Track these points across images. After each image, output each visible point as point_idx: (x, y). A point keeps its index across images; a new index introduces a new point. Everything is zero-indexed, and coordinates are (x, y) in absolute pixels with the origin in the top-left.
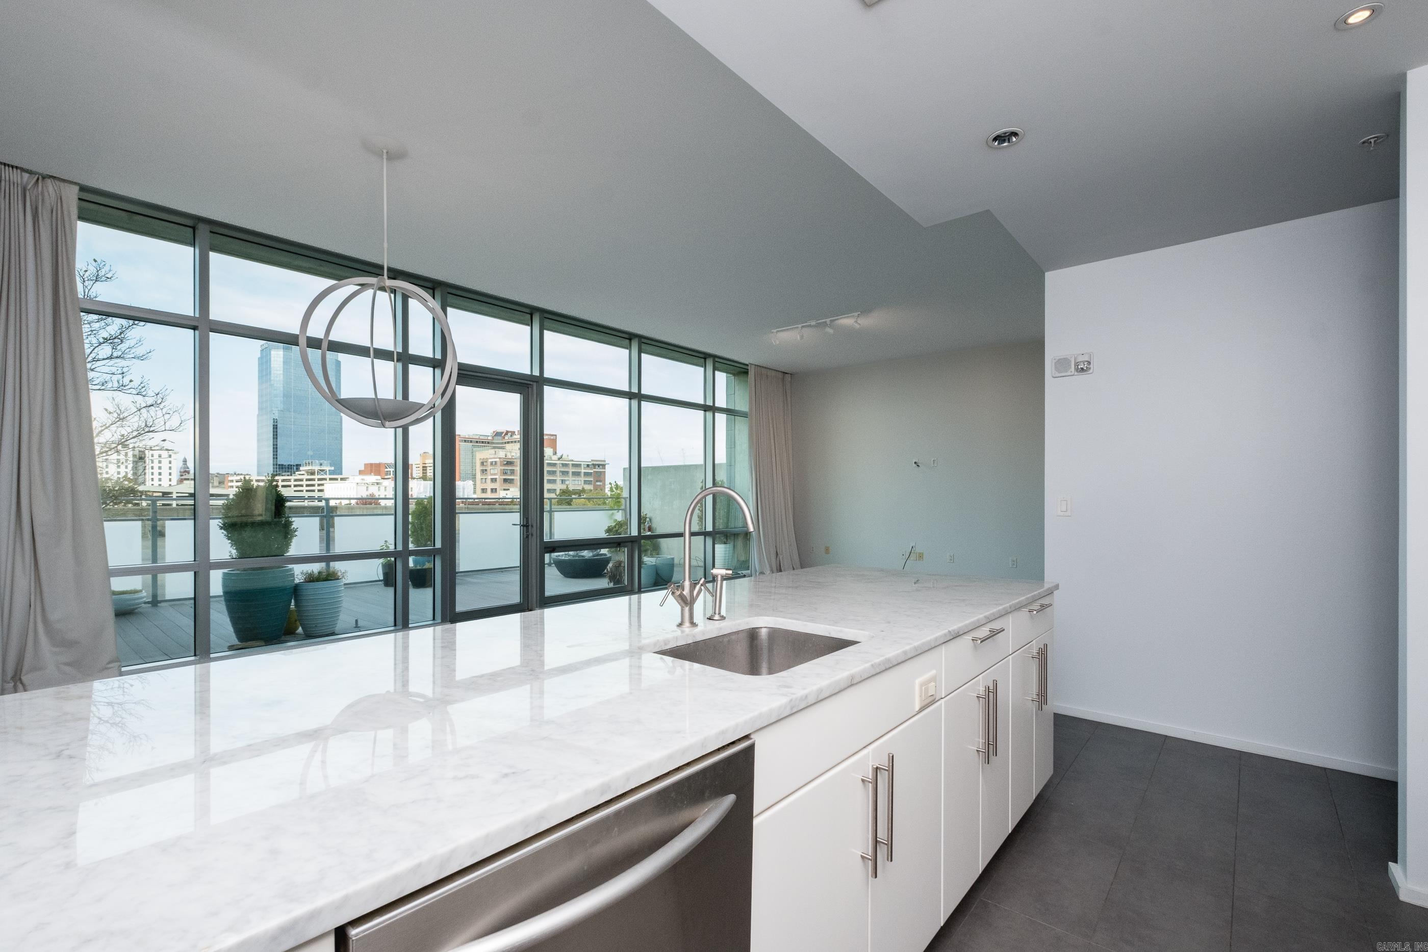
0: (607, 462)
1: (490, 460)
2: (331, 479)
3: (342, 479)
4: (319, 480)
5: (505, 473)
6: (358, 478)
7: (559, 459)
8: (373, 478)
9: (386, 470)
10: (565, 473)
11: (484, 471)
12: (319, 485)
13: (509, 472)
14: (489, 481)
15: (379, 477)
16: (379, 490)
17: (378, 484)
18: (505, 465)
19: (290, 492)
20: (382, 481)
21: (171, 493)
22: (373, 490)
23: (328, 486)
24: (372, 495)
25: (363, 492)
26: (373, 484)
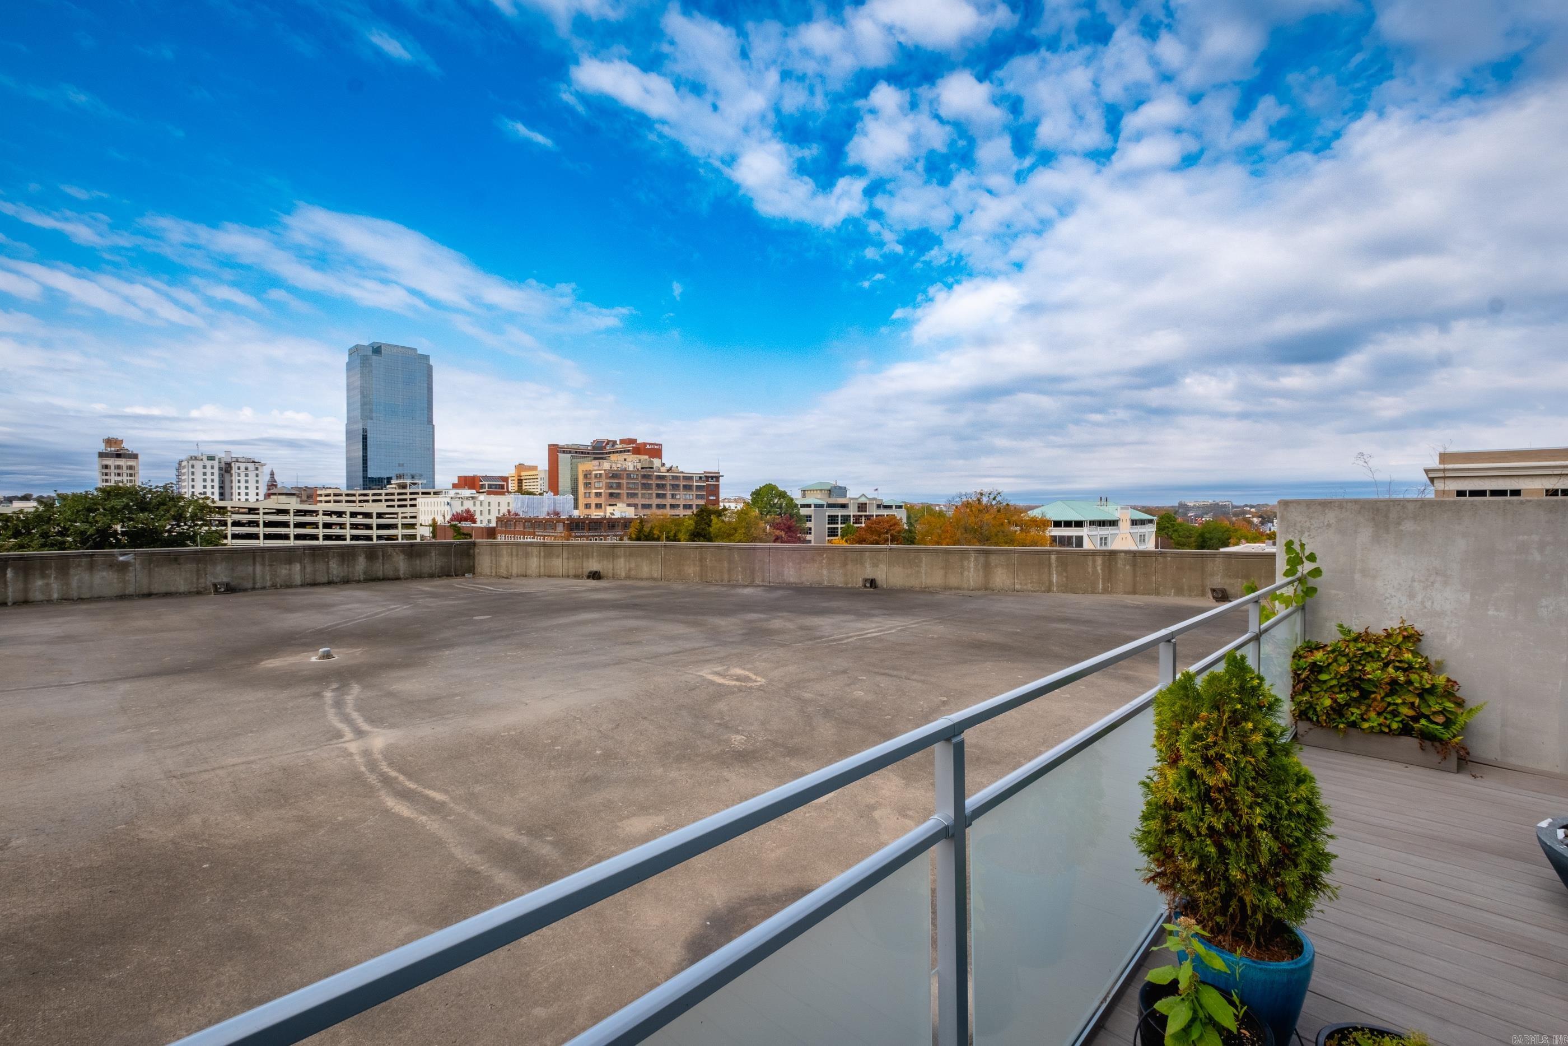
0: (721, 474)
1: (594, 472)
2: (423, 493)
3: (435, 493)
4: (411, 494)
5: (611, 487)
6: (452, 493)
7: (668, 471)
8: (467, 492)
9: (481, 483)
10: (675, 487)
11: (587, 485)
12: (411, 499)
13: (614, 485)
14: (593, 495)
15: (474, 491)
16: (475, 505)
17: (473, 498)
18: (610, 478)
19: (381, 507)
20: (477, 495)
21: (258, 509)
22: (468, 505)
23: (420, 500)
24: (468, 511)
25: (458, 508)
26: (467, 498)
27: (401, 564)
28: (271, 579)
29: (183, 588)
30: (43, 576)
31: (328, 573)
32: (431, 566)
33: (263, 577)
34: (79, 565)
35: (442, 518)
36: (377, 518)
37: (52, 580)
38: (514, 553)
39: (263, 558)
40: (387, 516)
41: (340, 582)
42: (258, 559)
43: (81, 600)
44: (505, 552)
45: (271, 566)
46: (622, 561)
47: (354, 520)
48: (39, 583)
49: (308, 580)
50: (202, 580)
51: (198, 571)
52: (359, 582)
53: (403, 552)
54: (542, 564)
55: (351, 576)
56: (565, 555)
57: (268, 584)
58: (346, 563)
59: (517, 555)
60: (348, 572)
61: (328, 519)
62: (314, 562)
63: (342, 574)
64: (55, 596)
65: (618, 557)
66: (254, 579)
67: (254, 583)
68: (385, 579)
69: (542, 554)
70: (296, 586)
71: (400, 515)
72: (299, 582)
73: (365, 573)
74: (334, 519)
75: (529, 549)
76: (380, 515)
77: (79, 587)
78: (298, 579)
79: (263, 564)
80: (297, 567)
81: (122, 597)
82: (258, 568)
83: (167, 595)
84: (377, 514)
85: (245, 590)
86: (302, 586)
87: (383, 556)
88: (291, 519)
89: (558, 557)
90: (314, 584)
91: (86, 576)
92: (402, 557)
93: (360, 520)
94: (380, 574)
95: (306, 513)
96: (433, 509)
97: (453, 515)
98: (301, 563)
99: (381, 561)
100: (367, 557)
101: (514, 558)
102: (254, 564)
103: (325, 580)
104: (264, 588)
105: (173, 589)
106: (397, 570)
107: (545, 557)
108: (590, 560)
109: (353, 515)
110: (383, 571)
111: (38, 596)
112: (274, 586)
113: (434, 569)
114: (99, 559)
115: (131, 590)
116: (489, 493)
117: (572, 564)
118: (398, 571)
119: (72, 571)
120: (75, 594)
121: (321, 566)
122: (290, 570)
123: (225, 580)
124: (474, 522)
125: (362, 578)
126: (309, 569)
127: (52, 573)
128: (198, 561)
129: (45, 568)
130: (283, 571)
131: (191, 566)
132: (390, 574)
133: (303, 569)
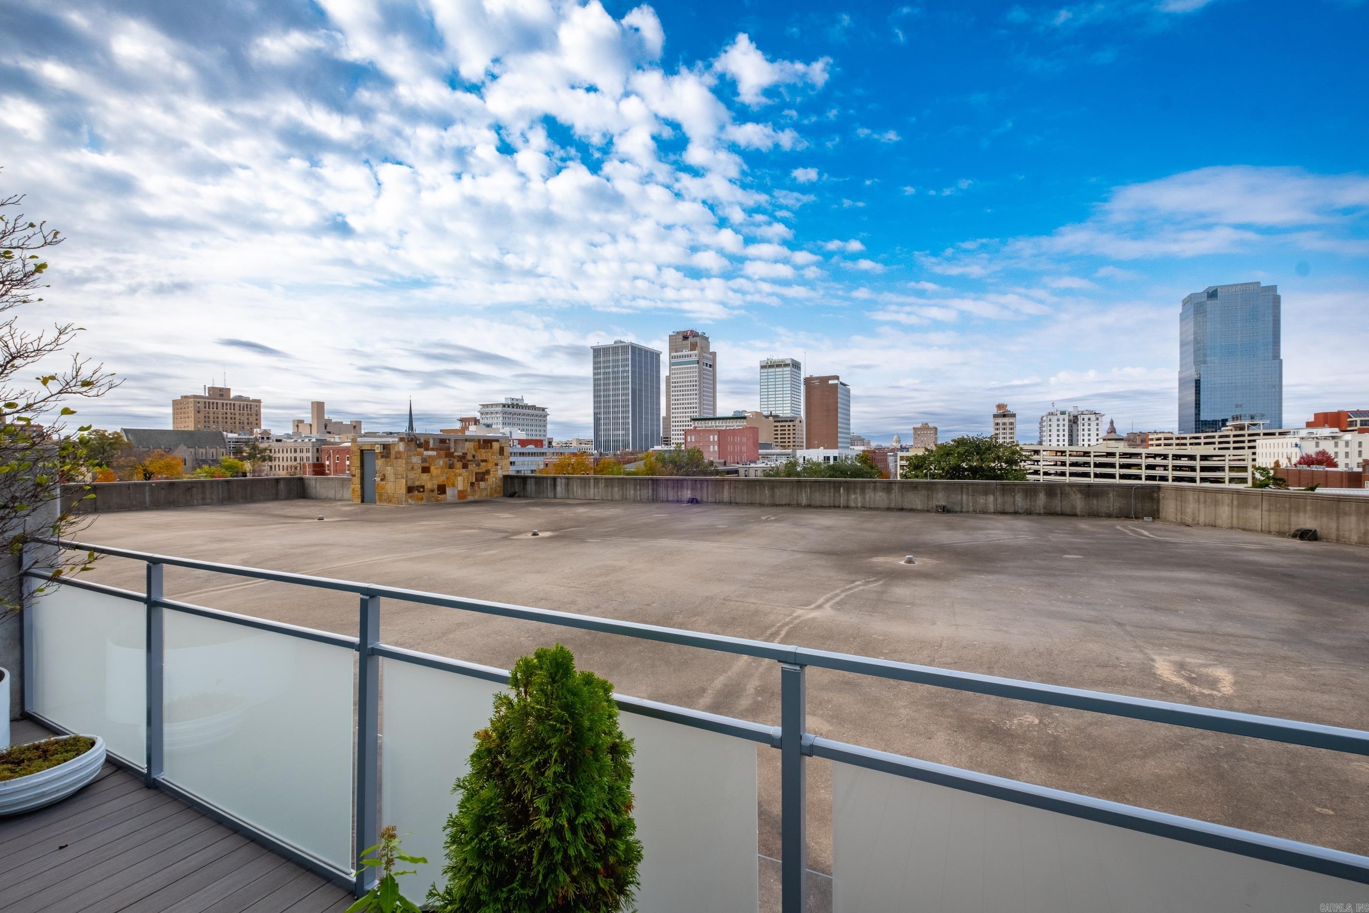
2: (1265, 434)
3: (1280, 434)
4: (1250, 435)
6: (1304, 433)
8: (1326, 431)
9: (1349, 420)
12: (1249, 441)
15: (1337, 430)
16: (1336, 445)
17: (1334, 438)
19: (1209, 450)
20: (1341, 434)
21: (1089, 453)
22: (1328, 447)
23: (1261, 442)
24: (1323, 453)
25: (1310, 449)
26: (1326, 438)
27: (1078, 502)
28: (973, 506)
29: (919, 507)
30: (855, 493)
31: (1014, 505)
32: (1109, 507)
33: (968, 504)
34: (869, 488)
35: (1287, 461)
36: (1201, 460)
37: (858, 496)
38: (1202, 500)
39: (968, 489)
40: (1214, 458)
41: (1024, 513)
42: (964, 490)
43: (870, 509)
44: (1191, 498)
45: (973, 496)
46: (1353, 519)
47: (1178, 463)
48: (853, 497)
49: (999, 509)
50: (930, 503)
51: (928, 496)
52: (1040, 514)
53: (1080, 491)
54: (1235, 514)
55: (1033, 509)
56: (1265, 506)
57: (971, 509)
58: (1029, 497)
59: (1205, 502)
60: (1031, 505)
61: (1151, 461)
62: (1003, 495)
63: (1025, 507)
64: (859, 505)
65: (1346, 514)
66: (962, 504)
67: (962, 508)
68: (1063, 514)
69: (1235, 502)
70: (990, 513)
71: (1227, 458)
72: (992, 510)
73: (1045, 508)
74: (1158, 461)
75: (1220, 496)
76: (1204, 458)
77: (869, 501)
78: (991, 508)
79: (968, 494)
80: (991, 498)
81: (889, 509)
82: (965, 497)
83: (911, 510)
84: (1201, 456)
85: (956, 512)
86: (994, 513)
87: (1061, 494)
88: (1117, 460)
89: (1256, 507)
90: (1003, 513)
92: (1079, 496)
93: (1184, 462)
94: (1059, 509)
95: (1131, 455)
96: (1276, 450)
97: (1302, 458)
98: (994, 495)
99: (1059, 498)
100: (1046, 494)
101: (1202, 506)
102: (962, 494)
103: (1012, 510)
104: (968, 512)
105: (914, 507)
106: (1074, 507)
107: (1238, 506)
108: (1302, 515)
109: (1177, 457)
110: (1061, 506)
111: (852, 504)
112: (975, 511)
113: (1112, 509)
114: (878, 485)
115: (892, 505)
116: (1361, 431)
117: (1274, 517)
118: (1076, 508)
119: (866, 491)
120: (867, 505)
121: (1009, 499)
122: (986, 500)
123: (944, 504)
124: (1335, 465)
125: (1042, 511)
126: (999, 501)
127: (858, 491)
128: (928, 489)
129: (855, 488)
130: (981, 500)
131: (924, 492)
132: (1068, 510)
133: (996, 500)
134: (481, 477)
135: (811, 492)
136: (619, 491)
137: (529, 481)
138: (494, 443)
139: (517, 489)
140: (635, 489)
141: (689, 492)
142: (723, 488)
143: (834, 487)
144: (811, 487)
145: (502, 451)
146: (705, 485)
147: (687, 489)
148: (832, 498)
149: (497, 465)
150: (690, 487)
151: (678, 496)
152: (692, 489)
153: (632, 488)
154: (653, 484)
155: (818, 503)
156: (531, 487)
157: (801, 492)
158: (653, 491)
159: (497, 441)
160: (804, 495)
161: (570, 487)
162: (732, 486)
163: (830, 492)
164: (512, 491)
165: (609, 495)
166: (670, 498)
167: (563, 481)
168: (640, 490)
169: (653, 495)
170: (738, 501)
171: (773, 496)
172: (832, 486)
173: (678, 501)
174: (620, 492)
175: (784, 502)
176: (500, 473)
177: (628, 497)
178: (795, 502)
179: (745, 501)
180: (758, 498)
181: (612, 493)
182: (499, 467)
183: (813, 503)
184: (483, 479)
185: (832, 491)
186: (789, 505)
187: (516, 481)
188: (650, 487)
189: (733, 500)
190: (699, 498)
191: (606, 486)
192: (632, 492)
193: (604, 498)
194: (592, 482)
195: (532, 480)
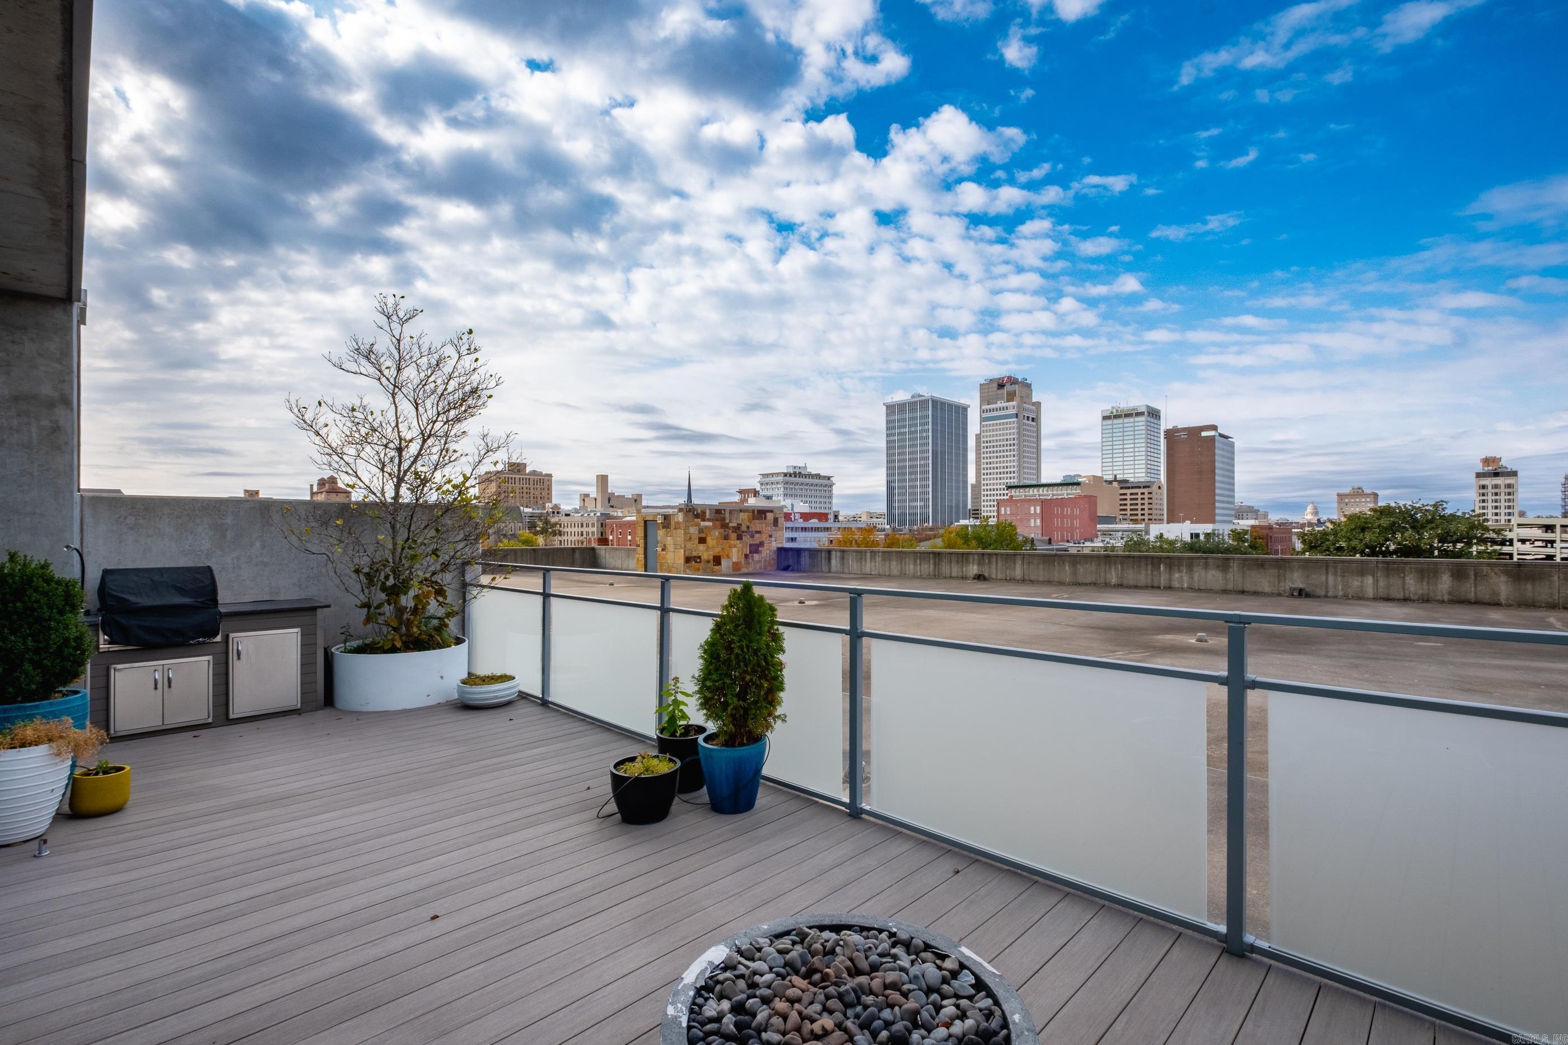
28: (1343, 589)
29: (1267, 589)
30: (1180, 571)
31: (1404, 589)
33: (1335, 587)
34: (1199, 565)
37: (1184, 574)
39: (1335, 568)
41: (1418, 600)
42: (1331, 569)
43: (1200, 590)
45: (1344, 577)
48: (1177, 575)
50: (1282, 584)
51: (1279, 576)
52: (1442, 602)
55: (1431, 594)
57: (1340, 593)
58: (1426, 580)
60: (1429, 589)
62: (1388, 576)
63: (1420, 592)
64: (1186, 585)
66: (1327, 587)
67: (1327, 591)
68: (1478, 603)
70: (1368, 599)
72: (1371, 596)
73: (1450, 594)
77: (1199, 581)
78: (1370, 592)
79: (1335, 574)
80: (1369, 580)
81: (1225, 592)
82: (1331, 578)
83: (1256, 593)
85: (1319, 597)
86: (1374, 599)
87: (1476, 575)
90: (1388, 599)
91: (1203, 574)
92: (1503, 578)
94: (1472, 596)
98: (1373, 576)
99: (1472, 581)
100: (1452, 576)
102: (1327, 573)
103: (1400, 595)
104: (1336, 597)
105: (1260, 589)
106: (1495, 593)
110: (1475, 593)
111: (1176, 584)
112: (1346, 596)
113: (1556, 597)
114: (1211, 561)
115: (1230, 586)
118: (1498, 594)
119: (1195, 569)
120: (1196, 587)
121: (1396, 581)
122: (1362, 582)
123: (1301, 586)
125: (1446, 598)
126: (1382, 583)
127: (1184, 569)
128: (1279, 568)
129: (1180, 565)
130: (1355, 583)
131: (1273, 572)
132: (1487, 597)
133: (1376, 582)
134: (755, 549)
135: (1122, 570)
136: (897, 565)
137: (803, 554)
138: (768, 514)
139: (791, 562)
140: (915, 564)
141: (975, 567)
142: (1015, 563)
143: (1152, 564)
144: (1122, 564)
145: (776, 521)
146: (994, 559)
147: (973, 564)
148: (1150, 577)
149: (771, 536)
150: (976, 561)
151: (962, 572)
152: (979, 564)
153: (912, 562)
154: (934, 558)
155: (1132, 583)
156: (805, 560)
157: (1110, 568)
158: (935, 567)
159: (771, 511)
160: (1113, 573)
161: (845, 561)
162: (1026, 561)
163: (1147, 570)
164: (786, 564)
165: (887, 569)
166: (954, 574)
167: (838, 554)
168: (920, 565)
169: (934, 570)
170: (1032, 578)
171: (1075, 573)
172: (1149, 562)
173: (963, 578)
174: (899, 567)
175: (1088, 581)
176: (774, 545)
177: (907, 573)
178: (1102, 581)
179: (1041, 579)
180: (1056, 574)
181: (890, 568)
182: (773, 539)
183: (1125, 582)
184: (757, 552)
185: (1150, 567)
186: (1095, 584)
187: (790, 553)
188: (932, 562)
189: (1027, 578)
190: (986, 575)
191: (883, 560)
192: (912, 566)
193: (881, 572)
194: (868, 555)
195: (806, 553)
